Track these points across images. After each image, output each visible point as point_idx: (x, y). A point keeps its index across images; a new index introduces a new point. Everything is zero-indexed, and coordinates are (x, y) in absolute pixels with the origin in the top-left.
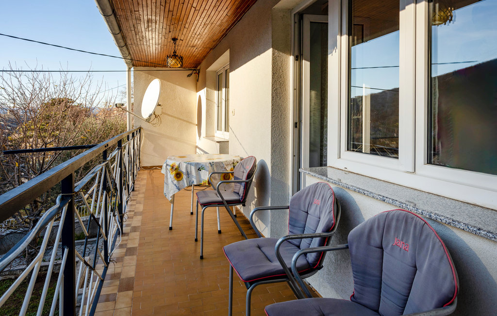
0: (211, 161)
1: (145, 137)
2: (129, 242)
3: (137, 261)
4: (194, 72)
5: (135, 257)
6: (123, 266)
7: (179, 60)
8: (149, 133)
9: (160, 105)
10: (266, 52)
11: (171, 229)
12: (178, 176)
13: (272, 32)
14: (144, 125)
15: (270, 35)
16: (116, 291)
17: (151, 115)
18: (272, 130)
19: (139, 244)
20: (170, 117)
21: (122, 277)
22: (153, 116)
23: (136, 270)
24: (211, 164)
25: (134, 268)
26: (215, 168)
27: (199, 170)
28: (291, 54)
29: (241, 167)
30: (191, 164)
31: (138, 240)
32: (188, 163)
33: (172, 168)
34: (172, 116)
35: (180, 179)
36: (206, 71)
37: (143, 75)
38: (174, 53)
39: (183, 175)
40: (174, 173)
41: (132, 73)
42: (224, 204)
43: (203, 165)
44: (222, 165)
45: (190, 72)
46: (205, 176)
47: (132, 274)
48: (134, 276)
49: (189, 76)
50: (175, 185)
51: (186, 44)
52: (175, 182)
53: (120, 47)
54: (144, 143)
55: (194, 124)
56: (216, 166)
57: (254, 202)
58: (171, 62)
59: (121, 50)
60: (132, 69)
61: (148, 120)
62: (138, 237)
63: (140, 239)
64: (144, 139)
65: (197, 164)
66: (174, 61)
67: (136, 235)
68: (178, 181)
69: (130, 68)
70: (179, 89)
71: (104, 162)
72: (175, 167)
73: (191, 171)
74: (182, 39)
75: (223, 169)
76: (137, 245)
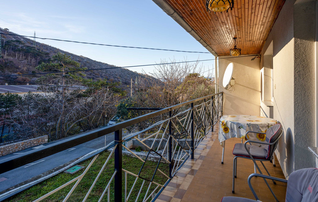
0: (249, 123)
1: (226, 98)
2: (195, 165)
3: (193, 180)
4: (257, 56)
5: (193, 176)
6: (184, 180)
7: (238, 51)
8: (228, 96)
9: (234, 79)
10: (290, 41)
11: (222, 163)
12: (226, 130)
13: (294, 24)
14: (225, 91)
15: (293, 27)
16: (173, 196)
17: (228, 85)
18: (294, 105)
19: (199, 169)
20: (241, 86)
21: (180, 188)
22: (230, 86)
23: (190, 186)
24: (249, 125)
25: (189, 184)
26: (251, 128)
27: (239, 128)
28: (316, 40)
29: (271, 130)
30: (234, 123)
31: (200, 165)
32: (232, 122)
33: (223, 123)
34: (243, 86)
35: (227, 132)
36: (263, 56)
37: (224, 61)
38: (235, 47)
39: (229, 129)
40: (223, 127)
41: (218, 60)
42: (250, 158)
43: (242, 125)
44: (257, 127)
45: (253, 57)
46: (243, 133)
47: (186, 188)
48: (186, 189)
49: (253, 59)
50: (223, 135)
51: (244, 40)
52: (224, 133)
53: (205, 47)
54: (225, 102)
55: (258, 91)
56: (253, 127)
57: (285, 160)
58: (233, 53)
59: (207, 48)
60: (218, 58)
61: (226, 88)
62: (201, 164)
63: (201, 166)
64: (225, 100)
65: (238, 124)
66: (234, 52)
67: (200, 162)
68: (225, 133)
69: (216, 58)
70: (247, 68)
71: (170, 118)
72: (224, 124)
73: (234, 128)
74: (240, 37)
75: (259, 130)
76: (197, 169)
